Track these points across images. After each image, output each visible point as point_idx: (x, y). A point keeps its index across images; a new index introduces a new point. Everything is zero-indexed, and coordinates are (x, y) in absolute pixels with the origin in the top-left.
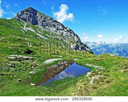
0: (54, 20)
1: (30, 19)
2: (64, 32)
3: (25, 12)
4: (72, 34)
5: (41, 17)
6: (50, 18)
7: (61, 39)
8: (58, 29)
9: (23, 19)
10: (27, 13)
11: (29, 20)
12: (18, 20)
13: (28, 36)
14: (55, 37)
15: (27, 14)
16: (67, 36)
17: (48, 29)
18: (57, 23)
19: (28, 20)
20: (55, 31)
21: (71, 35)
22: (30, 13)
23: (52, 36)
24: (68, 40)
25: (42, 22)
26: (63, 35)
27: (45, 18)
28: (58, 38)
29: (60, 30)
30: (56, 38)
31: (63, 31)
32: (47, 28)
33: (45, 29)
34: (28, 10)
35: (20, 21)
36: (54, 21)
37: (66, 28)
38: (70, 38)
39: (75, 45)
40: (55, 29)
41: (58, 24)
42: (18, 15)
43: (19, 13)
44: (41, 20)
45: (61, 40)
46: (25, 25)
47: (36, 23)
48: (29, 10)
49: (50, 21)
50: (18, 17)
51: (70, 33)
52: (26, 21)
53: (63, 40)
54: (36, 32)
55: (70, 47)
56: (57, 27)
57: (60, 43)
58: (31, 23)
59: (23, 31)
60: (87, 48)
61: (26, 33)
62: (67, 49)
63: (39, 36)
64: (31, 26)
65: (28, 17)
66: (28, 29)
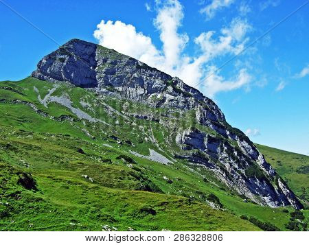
0: (140, 64)
2: (168, 96)
4: (189, 99)
5: (105, 61)
6: (128, 59)
7: (152, 117)
8: (150, 91)
9: (53, 75)
10: (63, 57)
12: (41, 78)
14: (135, 115)
15: (63, 60)
18: (150, 72)
20: (142, 95)
21: (186, 102)
23: (127, 111)
24: (174, 118)
25: (104, 75)
26: (162, 106)
27: (114, 63)
28: (143, 114)
29: (155, 92)
30: (137, 117)
31: (164, 94)
32: (120, 89)
33: (114, 93)
34: (66, 48)
36: (139, 67)
37: (176, 82)
38: (182, 112)
39: (189, 131)
40: (141, 91)
41: (151, 76)
42: (39, 67)
43: (43, 61)
44: (103, 70)
45: (153, 120)
46: (51, 91)
47: (91, 81)
48: (69, 49)
49: (128, 70)
50: (41, 72)
51: (185, 95)
52: (61, 79)
53: (158, 121)
54: (72, 106)
55: (174, 138)
56: (148, 84)
57: (143, 130)
58: (72, 83)
59: (34, 108)
60: (241, 140)
61: (39, 111)
62: (158, 145)
63: (71, 116)
64: (68, 92)
65: (65, 67)
66: (54, 99)
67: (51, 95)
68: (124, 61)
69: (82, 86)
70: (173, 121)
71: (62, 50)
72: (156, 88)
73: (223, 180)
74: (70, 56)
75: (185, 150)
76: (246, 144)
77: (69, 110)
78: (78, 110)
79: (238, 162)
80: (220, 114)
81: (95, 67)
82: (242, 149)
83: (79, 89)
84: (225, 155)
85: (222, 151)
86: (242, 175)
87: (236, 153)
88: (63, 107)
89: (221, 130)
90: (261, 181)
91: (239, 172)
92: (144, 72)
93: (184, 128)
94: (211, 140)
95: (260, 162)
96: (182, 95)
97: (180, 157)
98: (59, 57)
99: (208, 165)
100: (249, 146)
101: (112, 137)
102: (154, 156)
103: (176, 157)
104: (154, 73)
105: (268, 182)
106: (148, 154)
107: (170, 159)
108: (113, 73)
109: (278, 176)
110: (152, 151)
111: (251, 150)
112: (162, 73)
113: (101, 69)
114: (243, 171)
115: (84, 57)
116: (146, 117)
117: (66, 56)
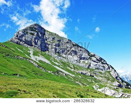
0: (74, 44)
1: (38, 41)
2: (92, 62)
3: (29, 32)
4: (104, 65)
5: (53, 39)
6: (67, 40)
7: (89, 74)
8: (81, 58)
9: (26, 42)
10: (32, 32)
11: (36, 43)
12: (17, 43)
13: (43, 71)
14: (80, 72)
15: (33, 34)
16: (98, 69)
17: (65, 58)
18: (79, 48)
19: (33, 44)
20: (77, 60)
21: (104, 67)
22: (36, 32)
23: (74, 69)
24: (101, 75)
25: (55, 47)
26: (90, 68)
27: (60, 41)
28: (84, 72)
29: (84, 59)
30: (82, 73)
31: (90, 61)
32: (64, 56)
33: (62, 58)
34: (33, 28)
35: (21, 46)
37: (94, 55)
38: (103, 72)
40: (76, 58)
41: (80, 50)
42: (17, 36)
43: (20, 32)
44: (54, 44)
45: (91, 76)
46: (31, 52)
48: (35, 28)
49: (68, 46)
50: (18, 39)
51: (102, 63)
52: (31, 46)
53: (93, 76)
56: (80, 55)
64: (40, 54)
65: (35, 39)
67: (34, 55)
68: (65, 41)
70: (101, 77)
71: (31, 28)
92: (77, 48)
104: (82, 49)
112: (86, 50)
113: (52, 43)
116: (86, 74)
117: (34, 32)
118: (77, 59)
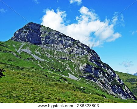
0: (61, 34)
2: (74, 48)
5: (45, 32)
6: (55, 32)
7: (68, 58)
8: (66, 46)
9: (21, 39)
15: (26, 32)
16: (78, 54)
17: (53, 47)
18: (66, 38)
21: (84, 52)
23: (56, 56)
25: (45, 39)
26: (72, 53)
27: (49, 34)
32: (52, 45)
35: (17, 42)
36: (61, 36)
37: (78, 42)
38: (81, 56)
39: (85, 65)
41: (66, 39)
43: (17, 32)
44: (44, 37)
47: (39, 42)
48: (29, 27)
49: (56, 37)
52: (25, 41)
53: (71, 60)
54: (32, 54)
55: (79, 68)
56: (65, 43)
57: (64, 64)
58: (31, 43)
59: (15, 54)
60: (108, 69)
61: (17, 56)
62: (72, 72)
63: (32, 58)
64: (29, 47)
65: (27, 35)
66: (23, 50)
67: (22, 48)
68: (54, 33)
69: (35, 44)
70: (77, 60)
71: (26, 28)
72: (69, 45)
73: (102, 87)
74: (29, 30)
75: (84, 73)
76: (110, 71)
77: (31, 55)
78: (35, 55)
79: (108, 79)
80: (98, 57)
81: (40, 35)
82: (109, 73)
83: (34, 45)
84: (102, 75)
85: (100, 74)
86: (110, 85)
87: (106, 75)
88: (28, 54)
89: (99, 64)
90: (118, 87)
91: (108, 83)
92: (63, 38)
93: (83, 64)
94: (95, 69)
95: (117, 78)
96: (81, 48)
97: (82, 77)
98: (24, 30)
99: (94, 80)
100: (112, 72)
101: (52, 68)
102: (71, 76)
103: (80, 77)
104: (68, 38)
105: (121, 88)
106: (68, 75)
107: (78, 78)
108: (49, 38)
109: (125, 85)
110: (70, 74)
111: (113, 73)
112: (71, 38)
113: (43, 36)
114: (110, 83)
115: (36, 31)
116: (65, 58)
117: (27, 30)
118: (63, 47)
